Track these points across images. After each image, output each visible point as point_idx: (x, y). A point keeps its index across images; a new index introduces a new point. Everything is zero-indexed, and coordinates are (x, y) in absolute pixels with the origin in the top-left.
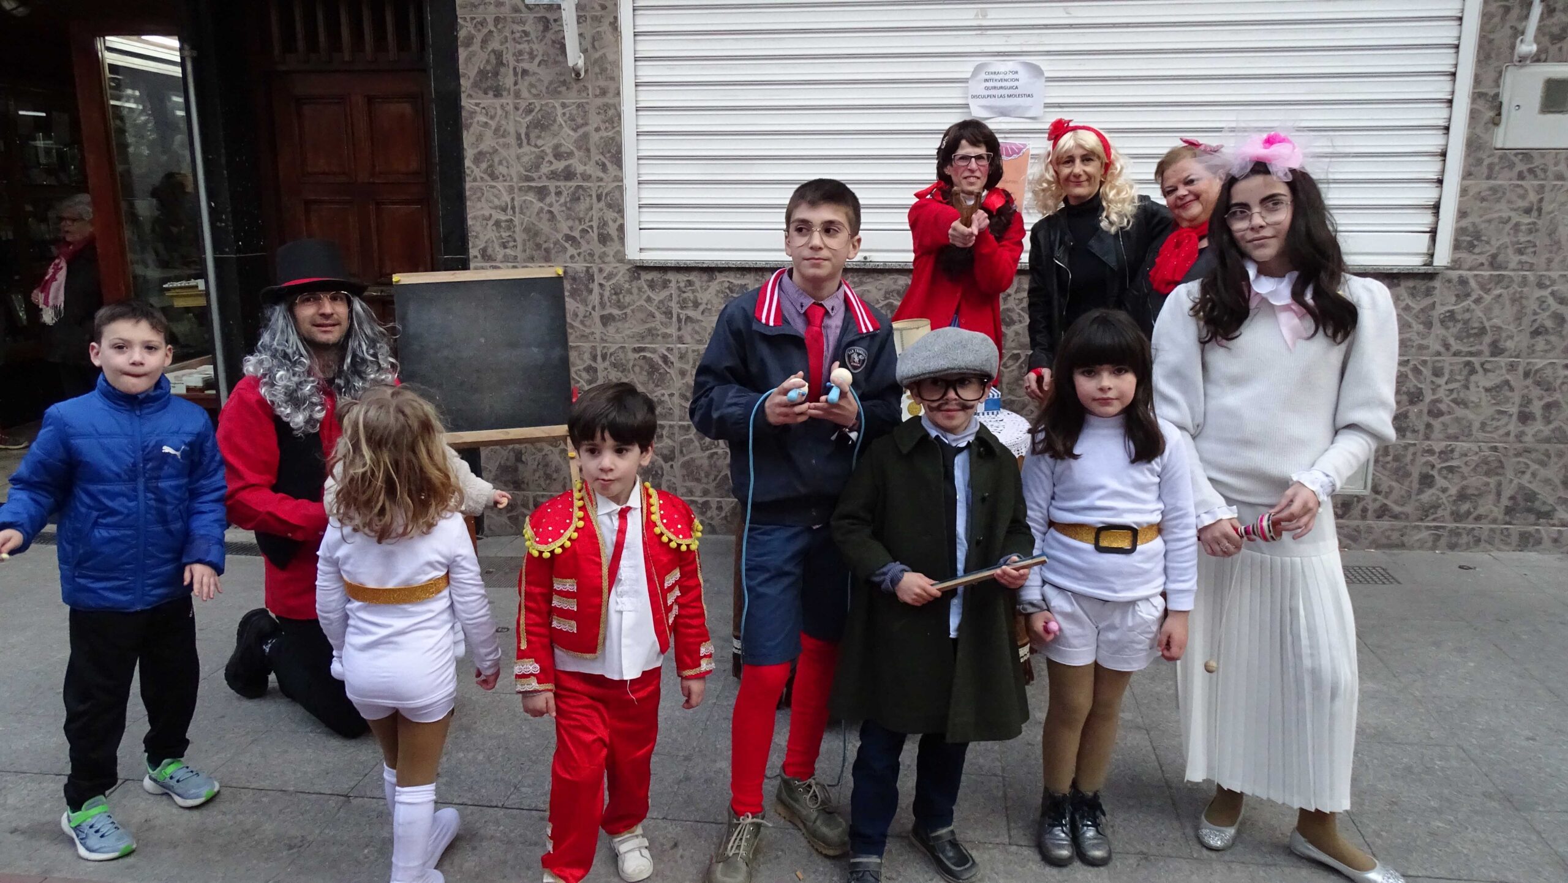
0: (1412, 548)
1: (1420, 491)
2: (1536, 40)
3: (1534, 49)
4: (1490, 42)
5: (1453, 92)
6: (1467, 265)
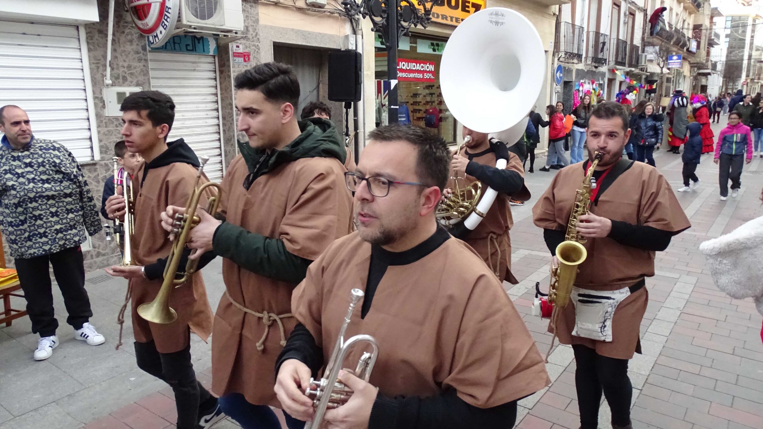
2: (111, 79)
3: (110, 82)
4: (95, 78)
5: (86, 97)
6: (106, 159)
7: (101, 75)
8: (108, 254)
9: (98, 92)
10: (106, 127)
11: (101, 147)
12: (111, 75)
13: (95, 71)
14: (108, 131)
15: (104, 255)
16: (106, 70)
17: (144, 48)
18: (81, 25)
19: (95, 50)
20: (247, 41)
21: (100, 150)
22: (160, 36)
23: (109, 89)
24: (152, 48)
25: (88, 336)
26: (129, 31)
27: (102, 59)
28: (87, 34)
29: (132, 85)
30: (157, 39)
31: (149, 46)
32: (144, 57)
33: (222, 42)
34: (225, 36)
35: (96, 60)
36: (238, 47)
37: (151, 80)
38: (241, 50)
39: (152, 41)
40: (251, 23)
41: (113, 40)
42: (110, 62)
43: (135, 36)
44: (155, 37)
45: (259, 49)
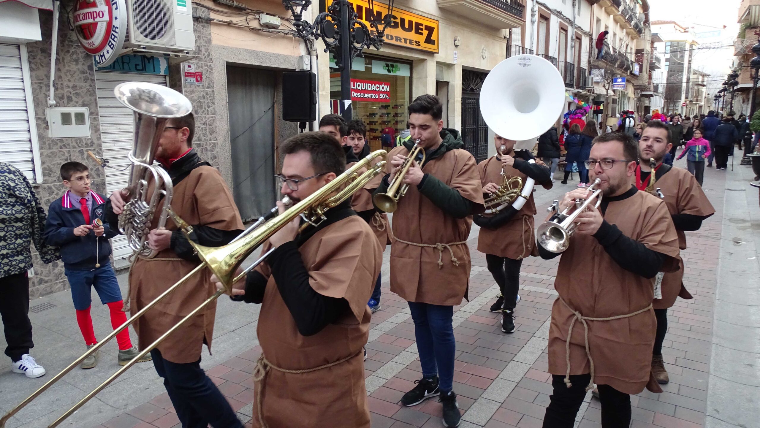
0: (55, 292)
1: (54, 269)
2: (55, 100)
3: (54, 102)
4: (38, 99)
5: (28, 117)
6: (50, 182)
7: (44, 95)
8: (51, 280)
9: (40, 112)
10: (50, 148)
11: (44, 169)
12: (55, 95)
13: (38, 91)
14: (51, 153)
15: (47, 282)
16: (49, 90)
17: (90, 68)
18: (23, 44)
19: (38, 69)
20: (199, 61)
21: (43, 173)
22: (107, 56)
23: (53, 109)
24: (99, 68)
25: (27, 368)
26: (74, 50)
27: (45, 79)
28: (28, 52)
29: (77, 105)
30: (103, 58)
31: (96, 66)
32: (90, 77)
33: (173, 62)
34: (176, 55)
35: (39, 79)
36: (190, 67)
37: (98, 100)
38: (193, 70)
39: (99, 61)
40: (203, 43)
41: (57, 60)
42: (54, 81)
43: (81, 56)
44: (102, 56)
45: (211, 69)
